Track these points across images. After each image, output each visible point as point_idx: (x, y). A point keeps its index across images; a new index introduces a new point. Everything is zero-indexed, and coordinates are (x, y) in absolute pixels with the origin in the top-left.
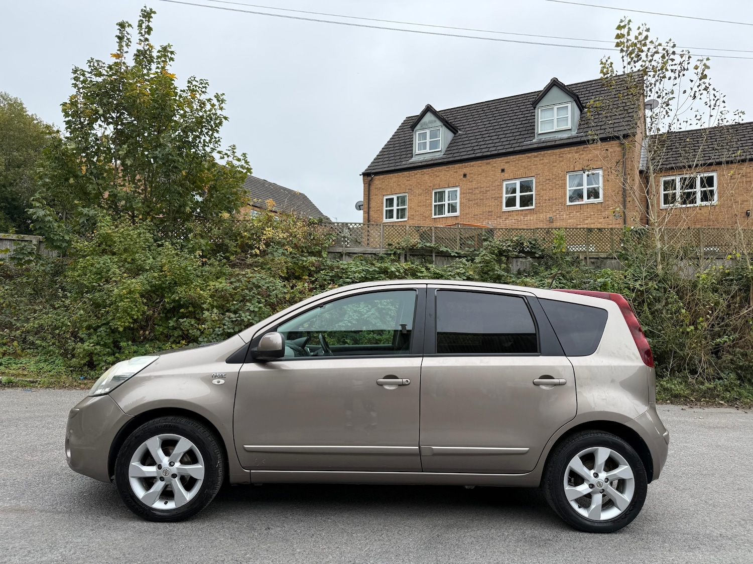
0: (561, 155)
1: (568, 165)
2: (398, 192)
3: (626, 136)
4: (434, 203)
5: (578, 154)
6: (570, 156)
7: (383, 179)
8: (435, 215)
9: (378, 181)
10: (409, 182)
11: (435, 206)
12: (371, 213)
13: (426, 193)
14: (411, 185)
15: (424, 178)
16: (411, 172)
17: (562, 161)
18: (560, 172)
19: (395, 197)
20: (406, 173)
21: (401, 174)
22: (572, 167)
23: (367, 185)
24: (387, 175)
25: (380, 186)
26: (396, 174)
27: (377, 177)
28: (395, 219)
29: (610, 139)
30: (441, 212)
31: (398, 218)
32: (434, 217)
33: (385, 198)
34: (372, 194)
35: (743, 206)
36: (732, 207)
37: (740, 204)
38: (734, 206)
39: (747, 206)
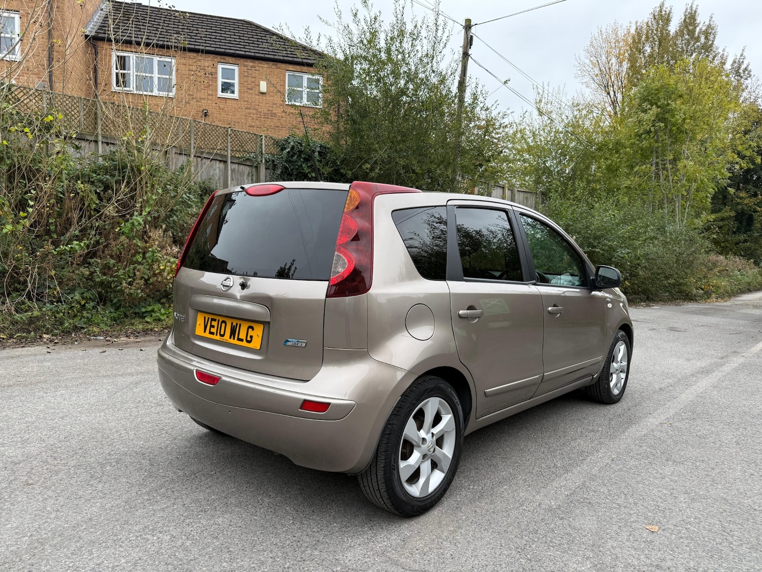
35: (200, 103)
36: (189, 103)
37: (197, 101)
38: (191, 102)
39: (204, 104)
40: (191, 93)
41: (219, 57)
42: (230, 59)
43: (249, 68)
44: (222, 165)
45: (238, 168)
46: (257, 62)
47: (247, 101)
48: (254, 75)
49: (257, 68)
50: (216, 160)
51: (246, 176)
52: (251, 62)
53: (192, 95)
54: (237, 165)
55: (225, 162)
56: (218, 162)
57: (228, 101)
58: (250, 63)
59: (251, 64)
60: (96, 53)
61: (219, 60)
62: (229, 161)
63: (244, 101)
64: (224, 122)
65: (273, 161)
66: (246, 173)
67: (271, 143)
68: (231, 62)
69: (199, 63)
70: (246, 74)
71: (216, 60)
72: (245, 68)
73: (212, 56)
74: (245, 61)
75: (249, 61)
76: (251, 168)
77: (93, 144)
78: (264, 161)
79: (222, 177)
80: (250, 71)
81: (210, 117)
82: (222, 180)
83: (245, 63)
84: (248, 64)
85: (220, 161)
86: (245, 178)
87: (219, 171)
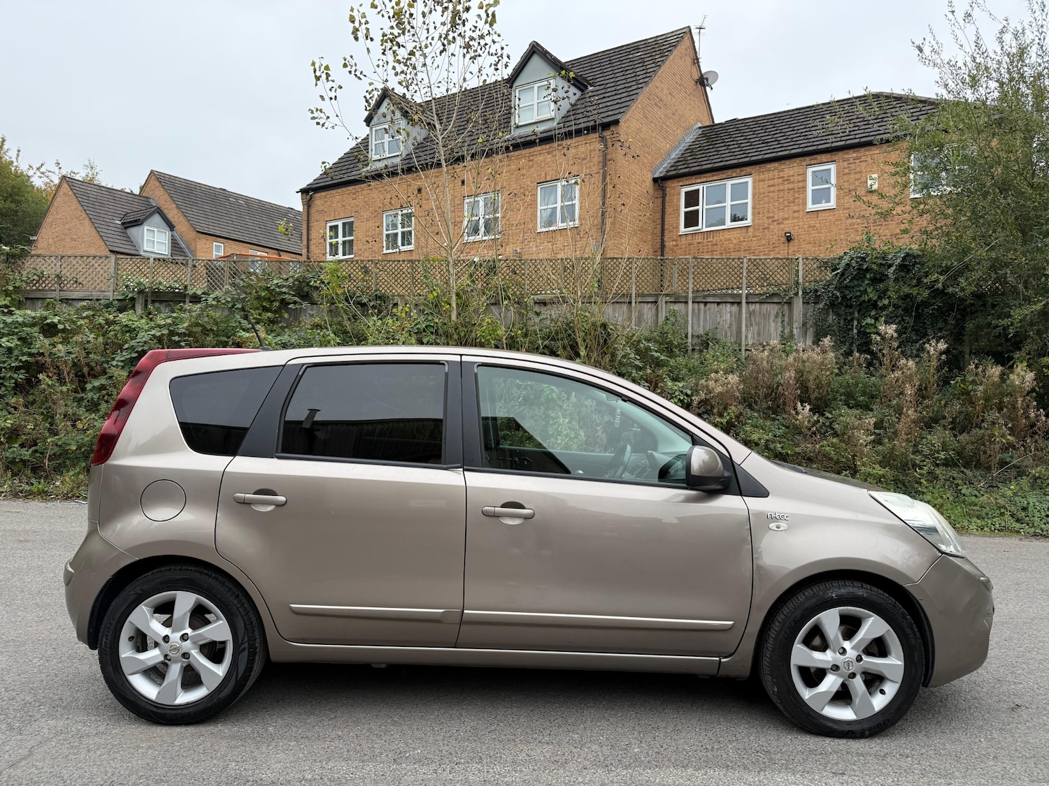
0: (531, 158)
1: (539, 172)
2: (342, 215)
3: (606, 126)
4: (385, 232)
5: (550, 156)
6: (541, 158)
7: (325, 197)
8: (388, 249)
9: (320, 199)
10: (355, 201)
11: (388, 236)
12: (312, 247)
13: (375, 217)
14: (357, 206)
15: (372, 195)
16: (357, 186)
17: (532, 167)
18: (529, 183)
19: (340, 224)
20: (350, 188)
21: (345, 189)
22: (543, 175)
23: (306, 207)
24: (330, 192)
25: (322, 208)
26: (339, 190)
27: (318, 195)
28: (340, 256)
29: (588, 130)
30: (395, 245)
31: (344, 255)
32: (385, 252)
33: (329, 224)
34: (313, 218)
35: (782, 226)
36: (769, 228)
37: (778, 224)
38: (772, 227)
39: (787, 227)
40: (771, 215)
41: (808, 159)
42: (824, 157)
43: (852, 161)
44: (735, 308)
45: (760, 309)
46: (863, 150)
47: (849, 208)
48: (858, 169)
49: (863, 158)
50: (726, 302)
51: (772, 317)
52: (854, 152)
53: (773, 217)
54: (758, 305)
55: (739, 303)
56: (729, 305)
57: (820, 214)
58: (852, 154)
59: (855, 155)
60: (664, 197)
61: (808, 163)
62: (744, 301)
63: (844, 209)
64: (815, 243)
65: (816, 291)
66: (773, 313)
67: (815, 266)
68: (824, 160)
69: (782, 174)
70: (846, 171)
71: (804, 163)
72: (845, 163)
73: (798, 160)
74: (846, 154)
75: (851, 151)
76: (780, 306)
77: (625, 307)
78: (800, 293)
79: (734, 324)
80: (853, 166)
81: (796, 241)
82: (734, 328)
83: (845, 156)
84: (850, 156)
85: (732, 303)
86: (771, 320)
87: (731, 316)
